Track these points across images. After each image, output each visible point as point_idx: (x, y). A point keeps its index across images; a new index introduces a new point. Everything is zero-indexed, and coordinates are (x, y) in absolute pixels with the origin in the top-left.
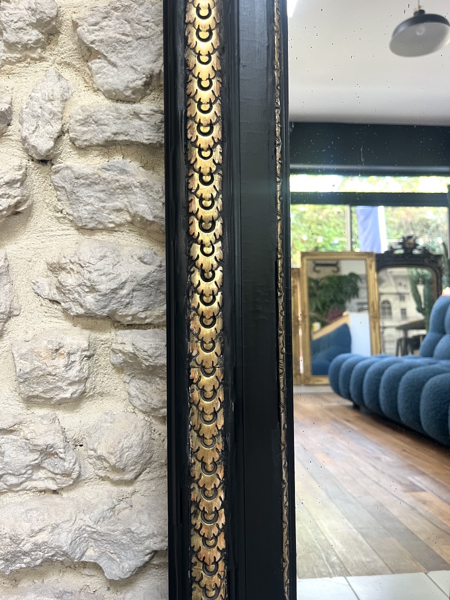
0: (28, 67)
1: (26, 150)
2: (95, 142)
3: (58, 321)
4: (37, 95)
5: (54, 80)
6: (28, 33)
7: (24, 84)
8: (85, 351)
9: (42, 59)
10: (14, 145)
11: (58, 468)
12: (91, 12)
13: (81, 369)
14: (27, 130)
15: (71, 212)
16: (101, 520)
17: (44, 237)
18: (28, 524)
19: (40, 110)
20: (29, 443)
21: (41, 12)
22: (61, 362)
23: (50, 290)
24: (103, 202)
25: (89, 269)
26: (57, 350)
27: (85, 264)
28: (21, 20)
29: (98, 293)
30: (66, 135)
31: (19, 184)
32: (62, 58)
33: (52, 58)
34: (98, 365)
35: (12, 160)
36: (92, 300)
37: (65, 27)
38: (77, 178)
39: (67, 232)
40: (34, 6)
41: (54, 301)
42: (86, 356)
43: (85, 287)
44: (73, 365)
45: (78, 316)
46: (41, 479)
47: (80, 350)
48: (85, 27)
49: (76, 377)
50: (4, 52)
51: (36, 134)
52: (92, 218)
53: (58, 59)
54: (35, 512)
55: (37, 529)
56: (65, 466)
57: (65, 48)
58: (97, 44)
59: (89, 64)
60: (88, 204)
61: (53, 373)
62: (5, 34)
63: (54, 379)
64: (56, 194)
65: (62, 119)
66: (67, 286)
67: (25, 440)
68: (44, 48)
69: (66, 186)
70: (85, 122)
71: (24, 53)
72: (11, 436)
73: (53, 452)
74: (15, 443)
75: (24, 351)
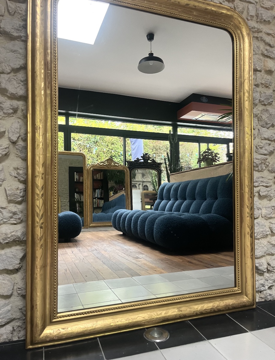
0: (9, 118)
1: (9, 140)
3: (17, 182)
4: (13, 127)
5: (17, 123)
6: (10, 110)
7: (8, 123)
9: (13, 116)
10: (6, 138)
11: (17, 217)
14: (10, 135)
15: (20, 155)
17: (12, 161)
18: (9, 231)
19: (14, 131)
20: (10, 211)
21: (14, 106)
23: (15, 174)
26: (18, 189)
28: (8, 107)
30: (20, 137)
31: (7, 148)
33: (15, 116)
35: (6, 142)
39: (19, 160)
40: (12, 104)
41: (16, 177)
44: (21, 192)
45: (22, 181)
46: (12, 221)
47: (23, 189)
50: (3, 114)
51: (12, 136)
53: (17, 117)
55: (12, 231)
57: (19, 114)
61: (17, 194)
62: (4, 111)
63: (17, 196)
64: (16, 150)
65: (20, 133)
66: (20, 173)
68: (13, 114)
71: (8, 115)
72: (5, 210)
73: (16, 213)
75: (9, 189)
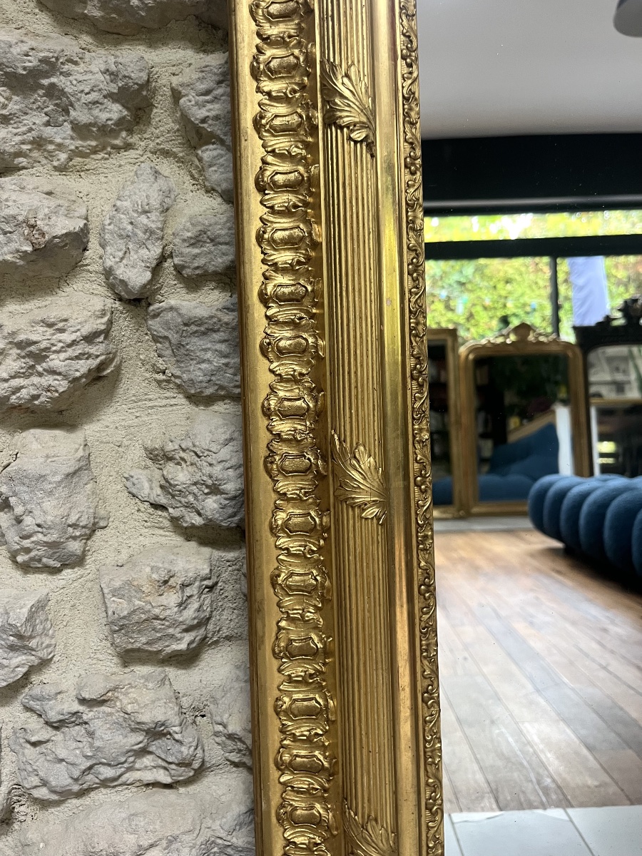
0: (108, 159)
1: (111, 287)
2: (211, 269)
3: (164, 533)
4: (125, 204)
5: (149, 180)
6: (106, 108)
7: (105, 186)
8: (205, 579)
9: (128, 147)
10: (94, 279)
11: (172, 755)
12: (201, 75)
13: (200, 606)
14: (111, 257)
15: (178, 373)
16: (238, 827)
17: (139, 409)
18: (132, 836)
19: (130, 227)
20: (130, 718)
21: (125, 77)
22: (172, 599)
23: (151, 488)
24: (226, 356)
25: (209, 459)
26: (166, 582)
27: (203, 453)
28: (95, 89)
29: (223, 496)
30: (169, 260)
31: (102, 337)
32: (158, 144)
33: (142, 144)
34: (223, 596)
35: (92, 301)
36: (216, 506)
37: (160, 97)
38: (186, 325)
39: (173, 401)
40: (113, 68)
41: (156, 506)
42: (207, 587)
43: (204, 486)
44: (189, 602)
45: (193, 526)
46: (148, 769)
47: (199, 579)
48: (191, 97)
49: (195, 618)
50: (72, 138)
51: (125, 261)
52: (210, 381)
53: (152, 145)
54: (142, 819)
55: (145, 843)
56: (182, 752)
57: (162, 129)
58: (210, 122)
59: (199, 152)
60: (204, 361)
61: (161, 617)
62: (72, 113)
63: (163, 625)
64: (155, 347)
65: (163, 238)
66: (177, 485)
67: (123, 714)
68: (130, 131)
69: (170, 336)
70: (196, 241)
71: (102, 140)
72: (104, 708)
73: (165, 731)
74: (110, 718)
75: (117, 584)
